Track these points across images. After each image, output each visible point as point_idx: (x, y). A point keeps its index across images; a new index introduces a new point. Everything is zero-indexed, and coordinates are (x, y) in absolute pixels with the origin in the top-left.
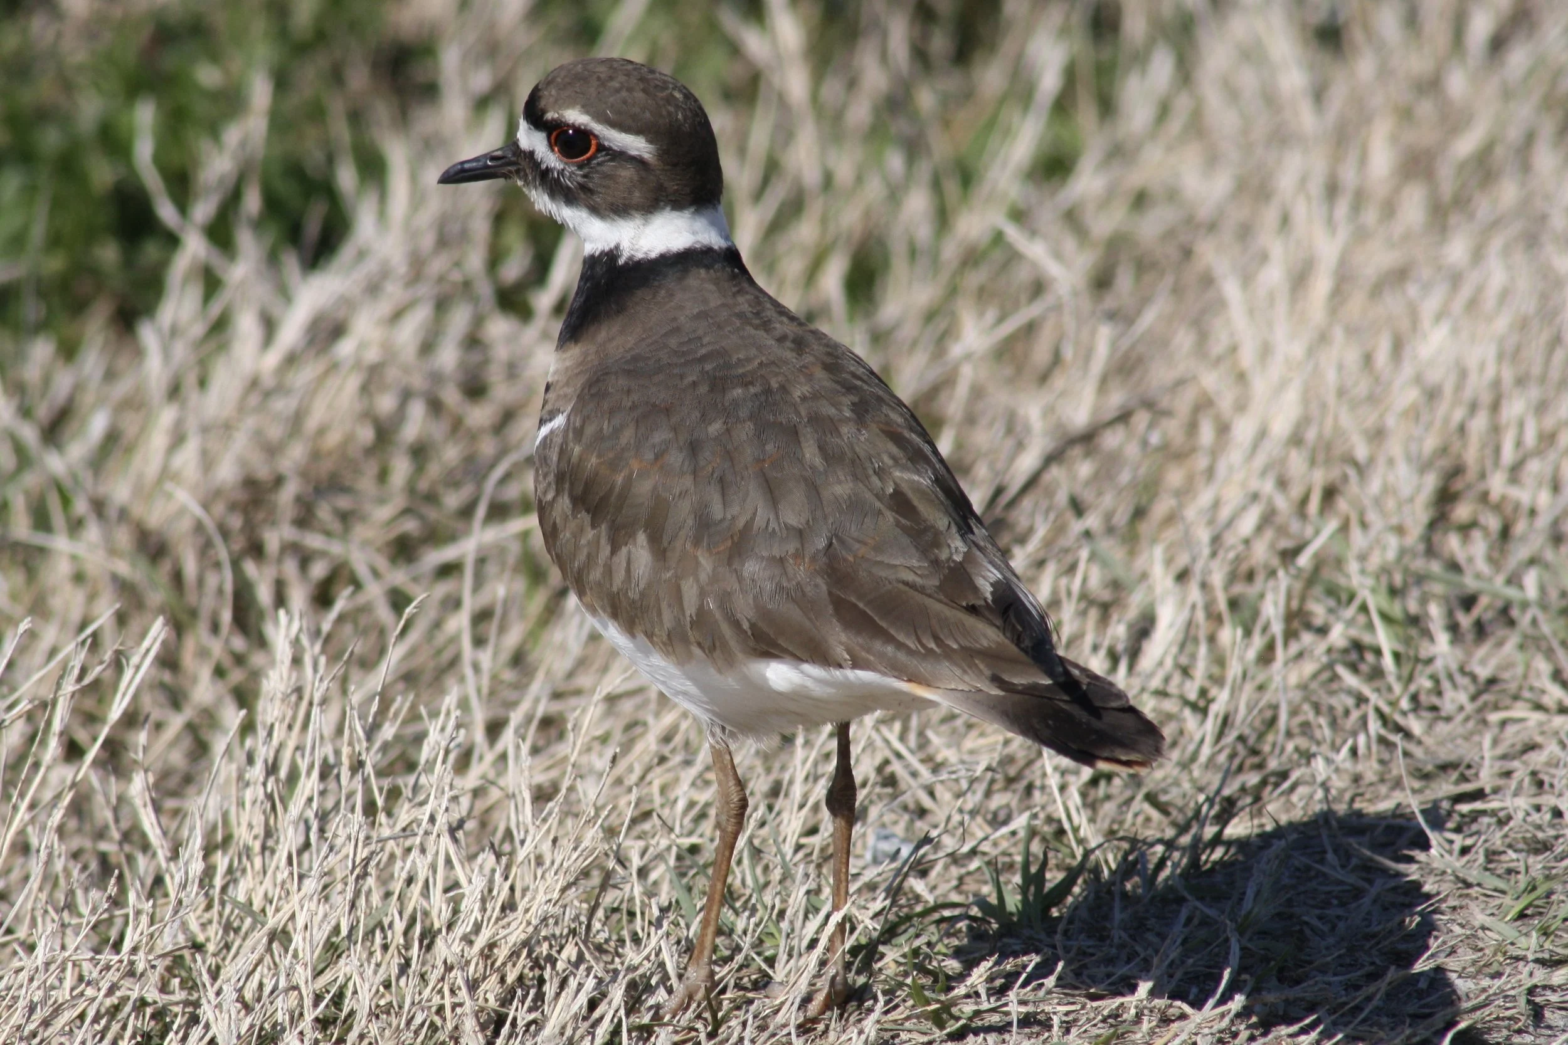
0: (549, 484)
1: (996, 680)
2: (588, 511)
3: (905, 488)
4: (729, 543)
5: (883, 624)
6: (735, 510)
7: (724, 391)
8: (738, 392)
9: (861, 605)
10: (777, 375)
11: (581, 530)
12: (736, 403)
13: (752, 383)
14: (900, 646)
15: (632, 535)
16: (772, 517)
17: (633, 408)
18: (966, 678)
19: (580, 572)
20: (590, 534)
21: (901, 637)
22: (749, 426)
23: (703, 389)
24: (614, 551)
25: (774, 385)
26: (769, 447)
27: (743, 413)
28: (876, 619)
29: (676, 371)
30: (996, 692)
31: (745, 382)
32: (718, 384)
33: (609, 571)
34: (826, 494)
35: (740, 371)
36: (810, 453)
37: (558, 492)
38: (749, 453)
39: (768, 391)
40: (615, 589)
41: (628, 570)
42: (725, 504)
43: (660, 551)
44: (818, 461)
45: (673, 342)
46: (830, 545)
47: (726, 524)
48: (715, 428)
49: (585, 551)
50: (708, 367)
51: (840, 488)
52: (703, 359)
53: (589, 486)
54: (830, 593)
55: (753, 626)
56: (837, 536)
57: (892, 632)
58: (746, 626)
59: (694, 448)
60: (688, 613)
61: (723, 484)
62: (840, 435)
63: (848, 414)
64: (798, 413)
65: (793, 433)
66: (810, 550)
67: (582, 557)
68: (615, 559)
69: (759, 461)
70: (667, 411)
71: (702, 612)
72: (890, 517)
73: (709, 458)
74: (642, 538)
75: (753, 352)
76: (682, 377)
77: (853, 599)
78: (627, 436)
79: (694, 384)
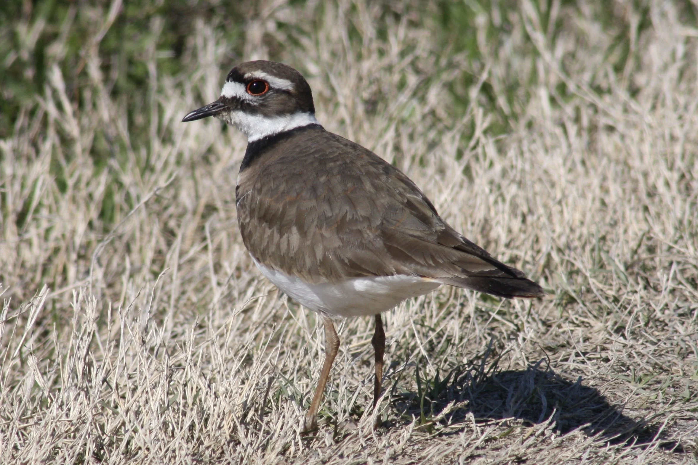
0: (247, 216)
1: (464, 271)
2: (266, 222)
3: (412, 200)
4: (336, 226)
5: (410, 254)
6: (337, 211)
7: (325, 164)
8: (332, 164)
9: (399, 248)
10: (348, 157)
11: (264, 232)
12: (331, 169)
13: (338, 160)
14: (418, 263)
15: (290, 228)
16: (354, 213)
17: (284, 176)
18: (451, 272)
19: (264, 250)
20: (268, 232)
21: (418, 260)
22: (339, 177)
23: (316, 164)
24: (281, 237)
25: (348, 161)
26: (349, 185)
27: (335, 172)
28: (406, 252)
29: (302, 159)
30: (463, 276)
31: (334, 160)
32: (323, 161)
33: (278, 246)
34: (378, 203)
35: (331, 156)
36: (368, 186)
37: (251, 217)
38: (339, 189)
39: (346, 163)
40: (282, 254)
41: (288, 244)
42: (332, 210)
43: (303, 233)
44: (372, 190)
45: (298, 150)
46: (382, 224)
47: (333, 218)
48: (323, 179)
49: (267, 240)
50: (316, 156)
51: (384, 200)
52: (313, 153)
53: (267, 211)
54: (385, 244)
55: (350, 261)
56: (384, 219)
57: (414, 257)
58: (346, 261)
59: (314, 189)
60: (318, 259)
61: (329, 202)
62: (380, 180)
63: (381, 171)
64: (360, 171)
65: (359, 179)
66: (374, 225)
67: (265, 244)
68: (282, 240)
69: (345, 191)
70: (300, 175)
71: (325, 257)
72: (407, 211)
73: (322, 191)
74: (294, 229)
75: (335, 149)
76: (305, 161)
77: (396, 246)
78: (283, 187)
79: (312, 163)
